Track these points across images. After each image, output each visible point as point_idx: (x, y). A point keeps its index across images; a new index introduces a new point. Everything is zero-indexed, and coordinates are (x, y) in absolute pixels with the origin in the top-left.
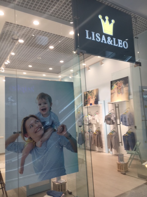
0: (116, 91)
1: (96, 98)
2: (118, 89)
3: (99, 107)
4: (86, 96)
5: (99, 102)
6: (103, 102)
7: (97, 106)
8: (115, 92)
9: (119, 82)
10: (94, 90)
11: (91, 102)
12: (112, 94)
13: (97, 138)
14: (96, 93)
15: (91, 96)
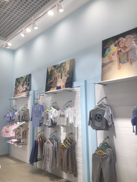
0: (115, 58)
1: (68, 76)
2: (121, 54)
3: (75, 93)
4: (50, 74)
5: (75, 84)
6: (83, 84)
7: (71, 91)
8: (111, 62)
9: (124, 39)
10: (65, 63)
11: (58, 85)
12: (103, 65)
13: (68, 156)
14: (70, 68)
15: (60, 74)
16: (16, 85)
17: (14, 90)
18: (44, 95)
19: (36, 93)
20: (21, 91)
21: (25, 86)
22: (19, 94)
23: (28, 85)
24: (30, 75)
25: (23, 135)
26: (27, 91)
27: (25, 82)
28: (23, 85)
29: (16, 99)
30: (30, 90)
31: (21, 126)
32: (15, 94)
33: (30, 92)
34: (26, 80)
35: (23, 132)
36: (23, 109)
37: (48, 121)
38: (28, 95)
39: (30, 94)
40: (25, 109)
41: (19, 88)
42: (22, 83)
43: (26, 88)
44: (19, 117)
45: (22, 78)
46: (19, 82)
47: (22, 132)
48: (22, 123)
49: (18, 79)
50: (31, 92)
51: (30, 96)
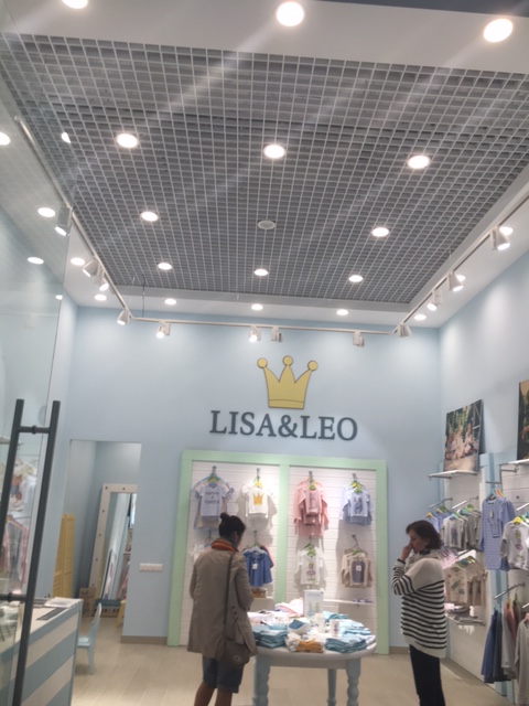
16: (447, 434)
17: (444, 450)
18: (515, 471)
19: (497, 463)
20: (460, 453)
21: (468, 439)
22: (456, 463)
23: (476, 436)
24: (479, 405)
25: (471, 592)
26: (475, 455)
27: (469, 426)
28: (464, 435)
29: (450, 478)
30: (481, 451)
31: (464, 563)
32: (448, 462)
33: (482, 456)
34: (469, 421)
35: (471, 584)
36: (465, 512)
37: (521, 553)
38: (477, 468)
39: (482, 464)
40: (470, 509)
41: (454, 442)
42: (461, 428)
43: (472, 447)
44: (454, 534)
45: (460, 411)
46: (456, 426)
47: (465, 581)
48: (466, 556)
49: (452, 413)
50: (484, 459)
51: (483, 470)
